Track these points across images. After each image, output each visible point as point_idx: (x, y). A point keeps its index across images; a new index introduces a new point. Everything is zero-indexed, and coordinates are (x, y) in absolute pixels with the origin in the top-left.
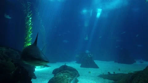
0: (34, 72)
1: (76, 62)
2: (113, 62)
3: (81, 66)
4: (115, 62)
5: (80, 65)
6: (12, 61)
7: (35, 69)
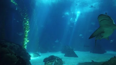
0: (30, 61)
1: (61, 52)
2: (89, 52)
3: (65, 56)
4: (91, 52)
5: (64, 54)
6: (15, 55)
7: (30, 58)
